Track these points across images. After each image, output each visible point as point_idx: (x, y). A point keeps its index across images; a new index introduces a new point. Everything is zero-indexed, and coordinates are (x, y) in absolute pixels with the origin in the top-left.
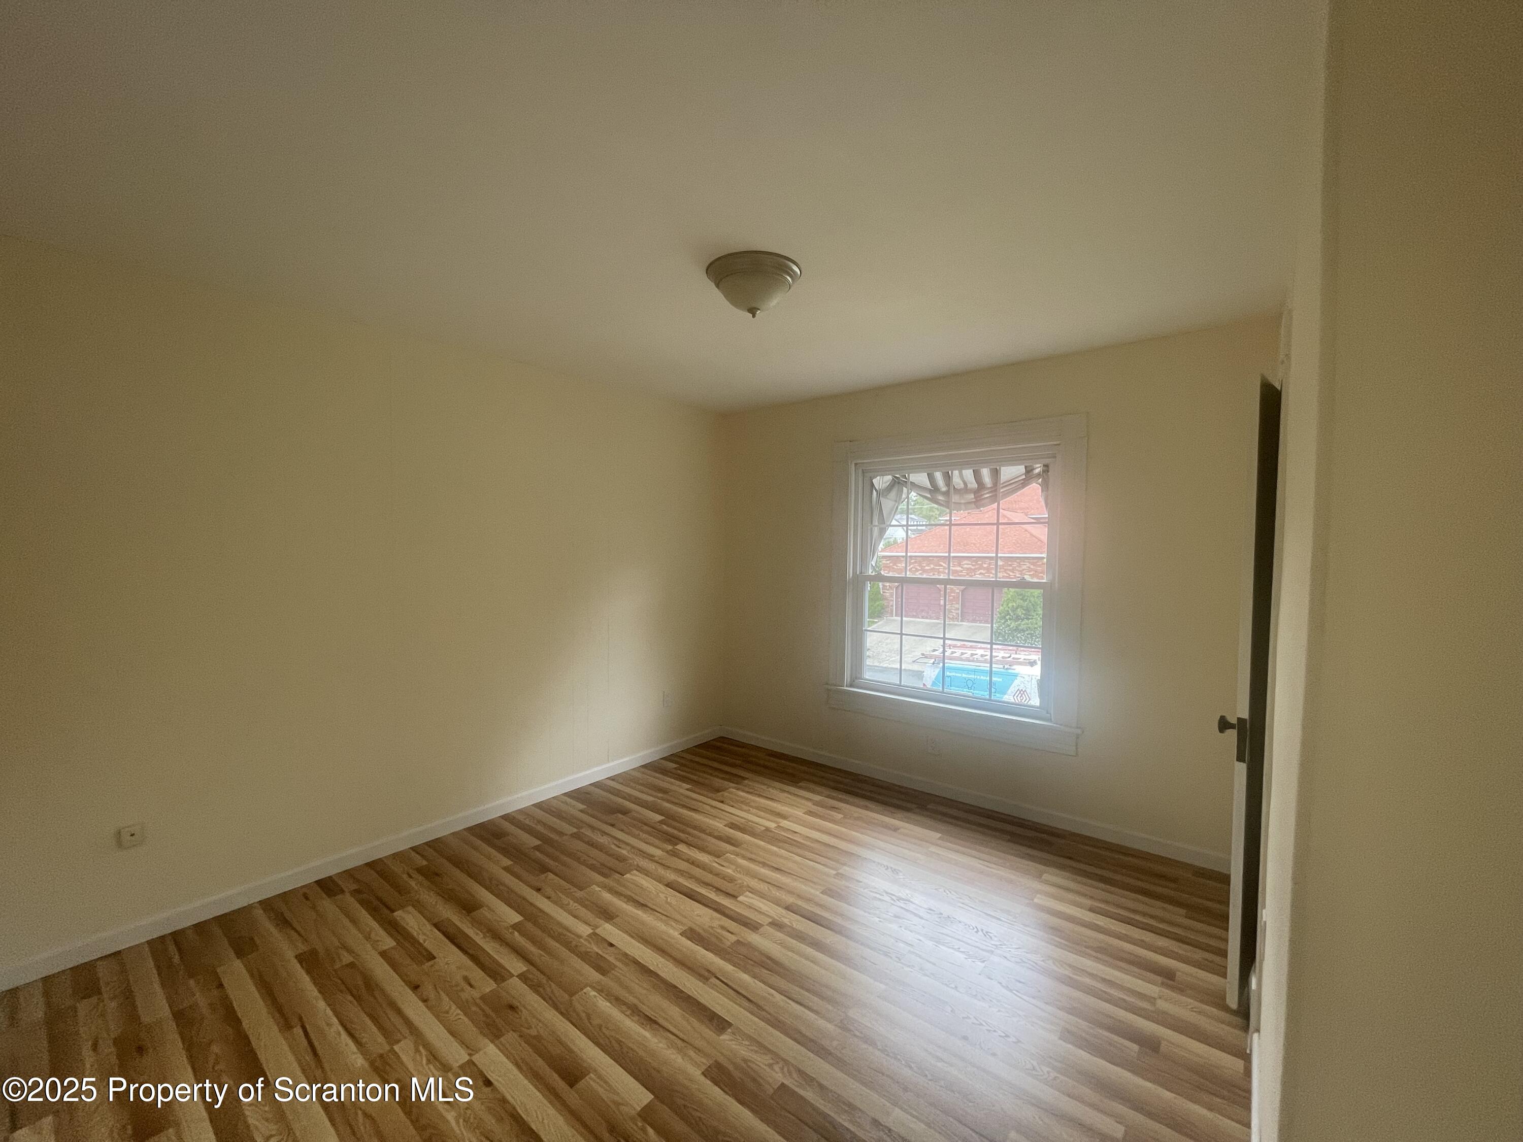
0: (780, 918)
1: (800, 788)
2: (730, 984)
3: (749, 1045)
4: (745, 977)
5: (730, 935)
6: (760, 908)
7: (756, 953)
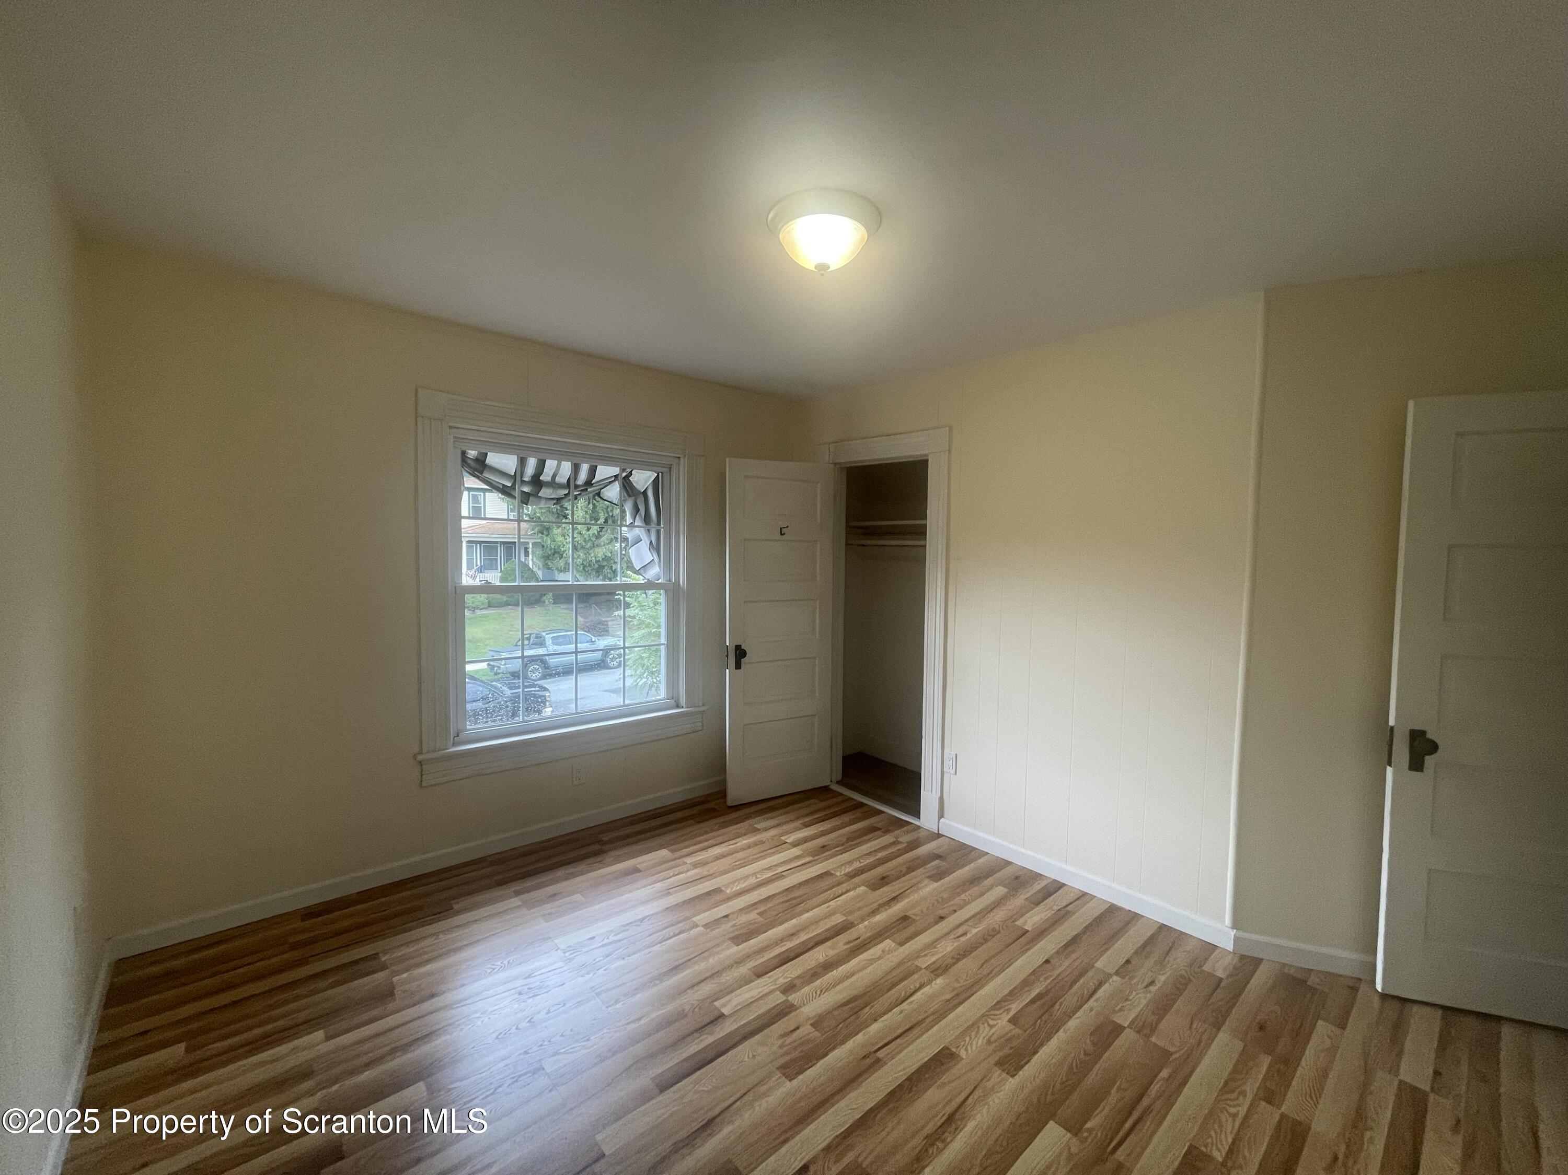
0: (776, 984)
1: (458, 913)
2: (886, 1041)
3: (971, 1038)
4: (875, 1027)
5: (798, 1031)
6: (752, 997)
7: (836, 1013)
